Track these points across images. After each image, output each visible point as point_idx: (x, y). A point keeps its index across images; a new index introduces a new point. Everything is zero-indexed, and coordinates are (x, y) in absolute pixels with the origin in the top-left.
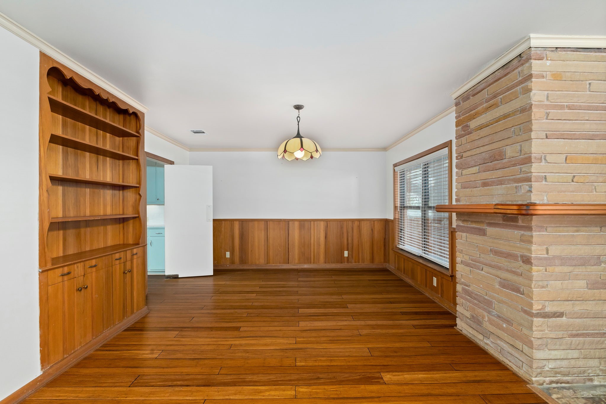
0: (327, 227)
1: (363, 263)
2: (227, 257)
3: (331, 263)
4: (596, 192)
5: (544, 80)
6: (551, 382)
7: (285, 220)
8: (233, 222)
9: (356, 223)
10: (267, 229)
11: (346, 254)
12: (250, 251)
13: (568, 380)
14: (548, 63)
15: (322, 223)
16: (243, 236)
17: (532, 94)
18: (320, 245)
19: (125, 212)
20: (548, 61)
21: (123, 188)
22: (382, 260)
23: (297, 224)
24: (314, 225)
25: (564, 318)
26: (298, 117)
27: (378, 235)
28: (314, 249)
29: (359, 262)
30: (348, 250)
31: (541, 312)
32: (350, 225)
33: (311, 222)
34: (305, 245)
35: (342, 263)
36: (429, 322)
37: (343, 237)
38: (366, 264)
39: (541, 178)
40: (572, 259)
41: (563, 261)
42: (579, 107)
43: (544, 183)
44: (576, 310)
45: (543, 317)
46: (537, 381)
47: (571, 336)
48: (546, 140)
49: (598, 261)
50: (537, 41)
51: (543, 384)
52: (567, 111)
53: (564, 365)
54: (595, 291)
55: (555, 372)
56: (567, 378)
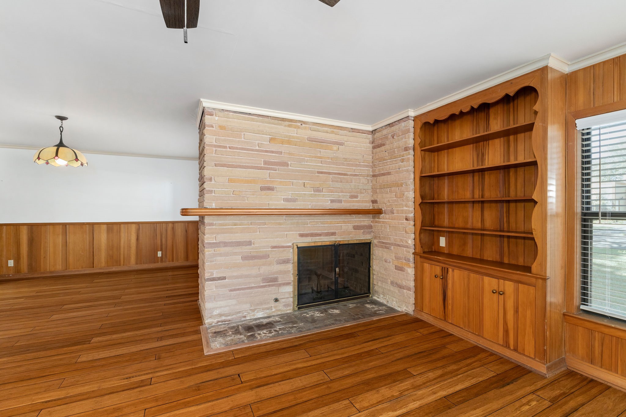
0: (138, 230)
2: (9, 266)
3: (143, 264)
4: (248, 201)
5: (214, 129)
6: (218, 322)
7: (88, 224)
8: (18, 228)
9: (170, 225)
10: (65, 233)
11: (159, 254)
13: (230, 319)
14: (217, 118)
15: (134, 226)
16: (31, 242)
17: (205, 137)
18: (130, 247)
20: (216, 117)
23: (105, 227)
24: (124, 228)
25: (227, 280)
26: (60, 127)
27: (192, 236)
29: (173, 261)
30: (161, 250)
31: (210, 278)
32: (164, 227)
33: (120, 225)
34: (114, 248)
35: (155, 263)
36: (181, 300)
37: (156, 239)
38: (180, 262)
39: (211, 192)
40: (232, 242)
41: (226, 244)
42: (237, 148)
43: (213, 194)
44: (235, 274)
45: (212, 281)
46: (208, 323)
47: (231, 290)
48: (215, 167)
49: (250, 243)
50: (207, 103)
51: (212, 324)
52: (228, 150)
53: (226, 310)
54: (246, 262)
55: (220, 315)
56: (229, 318)
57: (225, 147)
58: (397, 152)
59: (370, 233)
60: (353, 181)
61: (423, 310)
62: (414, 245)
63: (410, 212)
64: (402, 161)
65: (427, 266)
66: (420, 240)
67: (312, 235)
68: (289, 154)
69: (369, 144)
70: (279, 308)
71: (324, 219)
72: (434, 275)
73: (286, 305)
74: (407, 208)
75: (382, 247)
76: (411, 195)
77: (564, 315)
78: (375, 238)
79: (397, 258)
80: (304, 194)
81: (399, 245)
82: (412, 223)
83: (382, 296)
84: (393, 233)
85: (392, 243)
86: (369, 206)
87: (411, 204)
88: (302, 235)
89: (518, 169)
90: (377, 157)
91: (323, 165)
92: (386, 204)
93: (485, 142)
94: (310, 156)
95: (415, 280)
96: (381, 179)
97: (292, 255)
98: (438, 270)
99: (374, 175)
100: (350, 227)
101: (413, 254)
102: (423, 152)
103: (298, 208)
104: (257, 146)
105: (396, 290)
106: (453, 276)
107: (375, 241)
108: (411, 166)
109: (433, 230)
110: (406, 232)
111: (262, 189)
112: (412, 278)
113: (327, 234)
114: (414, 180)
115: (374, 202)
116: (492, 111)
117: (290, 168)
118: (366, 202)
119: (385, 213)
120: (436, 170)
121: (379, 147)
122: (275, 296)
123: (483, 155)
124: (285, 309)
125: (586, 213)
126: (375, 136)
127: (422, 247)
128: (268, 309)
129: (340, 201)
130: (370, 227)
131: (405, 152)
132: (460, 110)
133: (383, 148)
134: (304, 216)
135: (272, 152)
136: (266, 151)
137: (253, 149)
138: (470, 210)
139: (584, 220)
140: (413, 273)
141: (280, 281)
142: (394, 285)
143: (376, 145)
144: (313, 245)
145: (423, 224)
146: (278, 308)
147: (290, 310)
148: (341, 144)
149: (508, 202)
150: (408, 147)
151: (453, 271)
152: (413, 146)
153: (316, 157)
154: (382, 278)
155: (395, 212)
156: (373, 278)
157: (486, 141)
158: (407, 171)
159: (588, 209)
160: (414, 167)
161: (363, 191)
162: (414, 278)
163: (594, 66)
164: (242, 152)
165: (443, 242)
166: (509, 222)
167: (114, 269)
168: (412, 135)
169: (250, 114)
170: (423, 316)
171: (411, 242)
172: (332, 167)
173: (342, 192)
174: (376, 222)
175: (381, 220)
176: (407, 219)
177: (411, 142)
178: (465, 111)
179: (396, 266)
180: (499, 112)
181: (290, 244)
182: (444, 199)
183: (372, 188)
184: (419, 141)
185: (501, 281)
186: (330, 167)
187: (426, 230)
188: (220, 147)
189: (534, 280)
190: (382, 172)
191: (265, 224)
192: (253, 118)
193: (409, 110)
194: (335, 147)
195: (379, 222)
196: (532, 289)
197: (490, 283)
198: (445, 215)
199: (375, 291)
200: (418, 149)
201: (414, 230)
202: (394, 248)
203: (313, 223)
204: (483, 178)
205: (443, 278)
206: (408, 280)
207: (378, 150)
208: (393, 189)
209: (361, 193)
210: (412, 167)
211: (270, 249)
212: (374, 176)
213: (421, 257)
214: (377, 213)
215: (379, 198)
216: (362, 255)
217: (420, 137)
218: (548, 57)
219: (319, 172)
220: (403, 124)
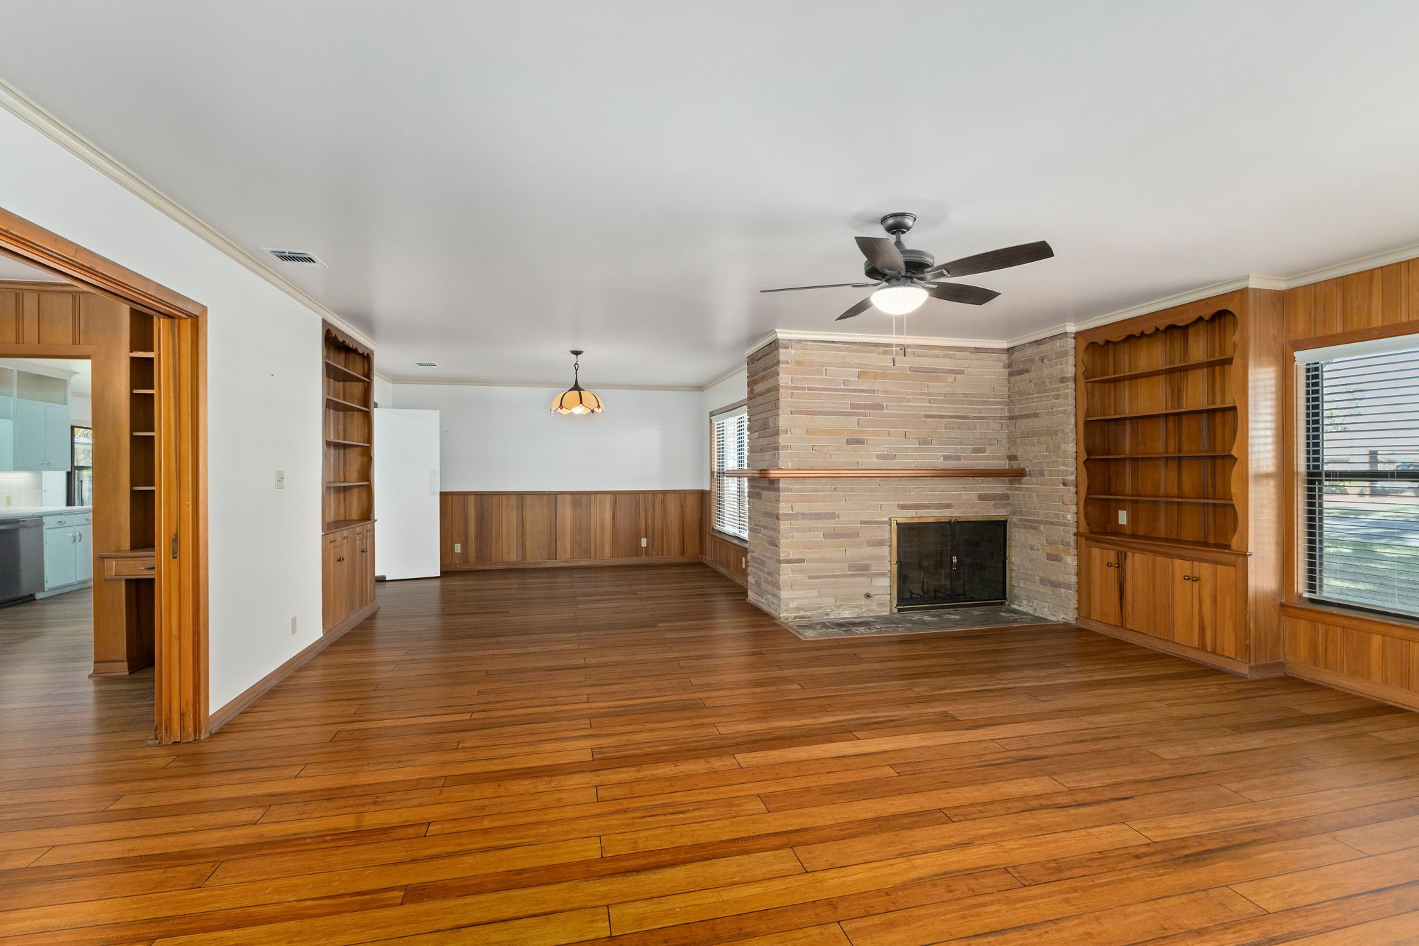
0: (615, 503)
1: (669, 555)
2: (457, 551)
3: (622, 556)
4: (831, 459)
5: (789, 365)
6: (796, 617)
7: (549, 494)
8: (466, 498)
9: (659, 497)
11: (644, 542)
12: (494, 541)
13: (809, 616)
14: (793, 352)
15: (608, 497)
16: (481, 518)
17: (779, 377)
18: (604, 530)
19: (348, 479)
20: (792, 350)
21: (345, 446)
22: (698, 551)
23: (569, 498)
24: (596, 499)
25: (805, 563)
26: (575, 364)
27: (691, 515)
28: (596, 542)
29: (663, 555)
30: (646, 537)
31: (787, 559)
32: (649, 499)
33: (590, 496)
34: (582, 531)
35: (637, 556)
37: (639, 518)
38: (673, 556)
39: (786, 447)
40: (811, 514)
41: (804, 516)
42: (817, 389)
43: (789, 451)
44: (815, 556)
45: (788, 563)
46: (784, 617)
47: (811, 578)
48: (791, 415)
49: (833, 516)
50: (782, 334)
51: (788, 619)
52: (807, 391)
53: (805, 603)
54: (829, 540)
55: (798, 609)
56: (808, 614)
57: (803, 389)
58: (1048, 384)
59: (1005, 506)
60: (978, 427)
61: (1090, 616)
62: (1077, 522)
63: (1069, 473)
64: (1057, 397)
65: (1096, 552)
66: (1086, 514)
67: (917, 507)
68: (885, 392)
69: (1002, 370)
70: (872, 608)
71: (935, 485)
72: (1106, 563)
73: (881, 605)
74: (1065, 468)
75: (1026, 527)
76: (1071, 448)
77: (1282, 605)
78: (1014, 513)
79: (1050, 542)
80: (905, 448)
81: (1052, 523)
82: (1073, 489)
83: (1025, 602)
84: (1044, 505)
85: (1042, 521)
86: (1004, 464)
87: (1071, 461)
88: (902, 507)
89: (1226, 413)
90: (1016, 389)
91: (933, 405)
92: (1031, 461)
93: (1182, 373)
94: (914, 393)
95: (1078, 574)
96: (1023, 424)
97: (890, 535)
98: (1112, 556)
99: (1011, 416)
100: (973, 496)
101: (1075, 534)
102: (1090, 385)
103: (897, 468)
104: (842, 385)
105: (1047, 590)
106: (1134, 562)
107: (1015, 519)
108: (1071, 405)
109: (1108, 500)
110: (1063, 502)
111: (848, 442)
112: (1073, 570)
113: (939, 507)
114: (1076, 426)
115: (1012, 458)
116: (1191, 331)
117: (885, 411)
118: (999, 458)
119: (1030, 476)
120: (1112, 411)
121: (1020, 374)
122: (865, 591)
123: (1180, 391)
124: (879, 609)
125: (1313, 473)
126: (1013, 356)
127: (1088, 524)
128: (857, 607)
129: (958, 458)
130: (1006, 497)
131: (1061, 385)
132: (1140, 330)
133: (1026, 376)
134: (905, 480)
135: (862, 391)
136: (855, 391)
137: (838, 389)
138: (1163, 469)
139: (1310, 482)
140: (1075, 563)
141: (874, 570)
142: (1046, 584)
143: (1015, 371)
144: (917, 521)
145: (1090, 490)
146: (870, 608)
147: (885, 611)
148: (960, 372)
149: (1214, 458)
150: (1066, 377)
151: (1133, 555)
152: (1073, 376)
153: (922, 394)
154: (1026, 574)
155: (1046, 473)
156: (1011, 575)
157: (1184, 371)
158: (1065, 412)
159: (1316, 467)
160: (1075, 407)
161: (993, 442)
162: (1077, 571)
163: (1315, 284)
164: (823, 394)
165: (1123, 517)
166: (1214, 486)
167: (583, 563)
168: (1071, 360)
169: (833, 342)
170: (1090, 625)
171: (1070, 517)
172: (945, 408)
173: (961, 444)
174: (1016, 489)
175: (1024, 486)
176: (1064, 484)
177: (1070, 371)
178: (1147, 332)
179: (1047, 554)
180: (1201, 332)
181: (886, 519)
182: (1124, 453)
183: (1008, 437)
184: (1082, 369)
185: (1196, 563)
186: (942, 407)
187: (1095, 499)
188: (796, 388)
189: (1233, 558)
190: (1025, 413)
191: (853, 490)
192: (837, 347)
193: (1067, 324)
194: (950, 379)
195: (1021, 489)
196: (1231, 570)
197: (1181, 567)
198: (1126, 477)
199: (1015, 597)
200: (1082, 382)
201: (1076, 501)
202: (1044, 527)
203: (917, 490)
204: (1180, 424)
205: (1118, 567)
206: (1067, 574)
207: (1018, 378)
208: (1042, 438)
209: (991, 444)
210: (1073, 407)
211: (859, 525)
212: (1011, 418)
213: (1087, 539)
214: (1017, 475)
215: (1020, 452)
216: (991, 541)
217: (1085, 363)
218: (1247, 278)
219: (926, 416)
220: (1058, 343)
